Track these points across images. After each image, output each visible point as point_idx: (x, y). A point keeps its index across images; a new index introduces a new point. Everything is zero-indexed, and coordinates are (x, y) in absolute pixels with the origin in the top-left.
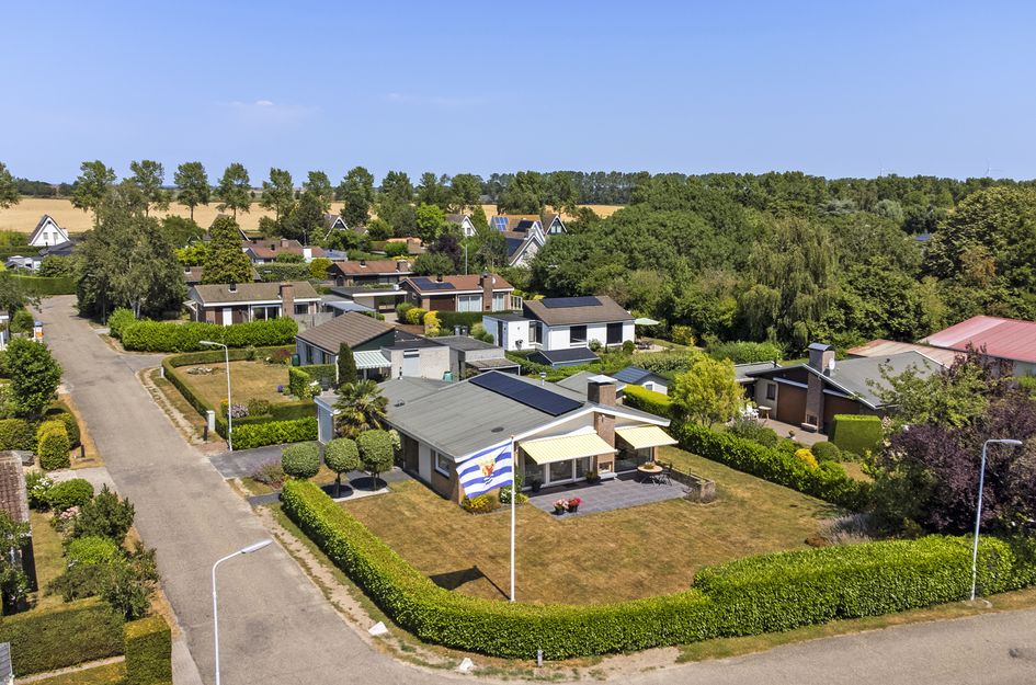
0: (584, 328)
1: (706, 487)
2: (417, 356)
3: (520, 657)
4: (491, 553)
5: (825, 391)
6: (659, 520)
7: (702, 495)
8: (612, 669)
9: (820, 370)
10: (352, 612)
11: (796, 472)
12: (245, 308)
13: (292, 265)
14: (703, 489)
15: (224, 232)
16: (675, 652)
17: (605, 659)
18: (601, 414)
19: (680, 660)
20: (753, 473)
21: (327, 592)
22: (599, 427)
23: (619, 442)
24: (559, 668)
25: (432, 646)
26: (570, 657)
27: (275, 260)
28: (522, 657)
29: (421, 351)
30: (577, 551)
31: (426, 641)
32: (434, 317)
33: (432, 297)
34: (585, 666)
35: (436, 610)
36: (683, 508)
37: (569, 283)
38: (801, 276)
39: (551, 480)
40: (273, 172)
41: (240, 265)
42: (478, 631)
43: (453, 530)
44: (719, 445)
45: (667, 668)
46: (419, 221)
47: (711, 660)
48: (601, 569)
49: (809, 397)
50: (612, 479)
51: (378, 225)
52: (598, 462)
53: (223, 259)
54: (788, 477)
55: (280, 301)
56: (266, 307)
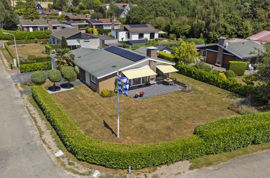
0: (143, 34)
1: (188, 87)
2: (89, 41)
3: (121, 168)
4: (110, 114)
5: (224, 53)
6: (173, 100)
7: (187, 90)
8: (162, 174)
9: (223, 46)
10: (50, 144)
11: (219, 81)
12: (37, 27)
13: (55, 16)
14: (187, 88)
15: (29, 3)
16: (187, 164)
17: (158, 168)
18: (152, 61)
19: (191, 168)
20: (203, 81)
21: (41, 133)
22: (151, 65)
23: (158, 71)
24: (138, 174)
25: (82, 162)
26: (143, 168)
27: (50, 15)
29: (90, 40)
30: (143, 113)
31: (79, 160)
32: (96, 31)
33: (96, 25)
34: (150, 172)
35: (83, 148)
36: (181, 95)
37: (138, 21)
38: (212, 17)
39: (133, 85)
41: (35, 14)
43: (96, 104)
44: (191, 71)
45: (186, 173)
46: (94, 5)
47: (204, 167)
48: (153, 121)
49: (218, 55)
50: (154, 84)
51: (82, 5)
52: (150, 78)
53: (30, 12)
54: (216, 83)
55: (48, 25)
56: (43, 27)
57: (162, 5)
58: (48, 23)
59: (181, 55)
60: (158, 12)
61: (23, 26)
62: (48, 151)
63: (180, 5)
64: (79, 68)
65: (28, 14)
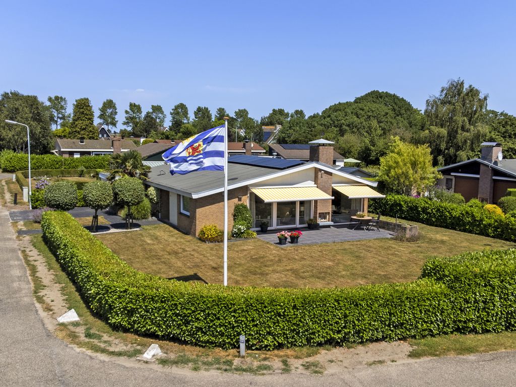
1: (411, 230)
3: (219, 346)
4: (215, 265)
5: (494, 178)
6: (371, 249)
7: (407, 236)
8: (331, 361)
9: (490, 162)
10: (51, 304)
11: (486, 221)
12: (88, 153)
14: (408, 231)
16: (406, 347)
17: (323, 352)
18: (321, 170)
19: (413, 355)
20: (447, 227)
21: (39, 286)
22: (319, 182)
24: (265, 359)
25: (121, 334)
26: (280, 346)
28: (222, 346)
30: (296, 266)
34: (297, 357)
36: (392, 243)
39: (278, 225)
40: (131, 105)
42: (170, 313)
43: (184, 250)
45: (399, 362)
47: (452, 355)
48: (319, 278)
49: (481, 184)
50: (329, 227)
51: (187, 129)
52: (318, 212)
53: (80, 127)
54: (479, 226)
55: (112, 150)
56: (103, 153)
57: (352, 113)
58: (112, 146)
59: (393, 173)
60: (344, 127)
61: (62, 150)
62: (43, 314)
63: (391, 113)
64: (157, 189)
65: (76, 131)
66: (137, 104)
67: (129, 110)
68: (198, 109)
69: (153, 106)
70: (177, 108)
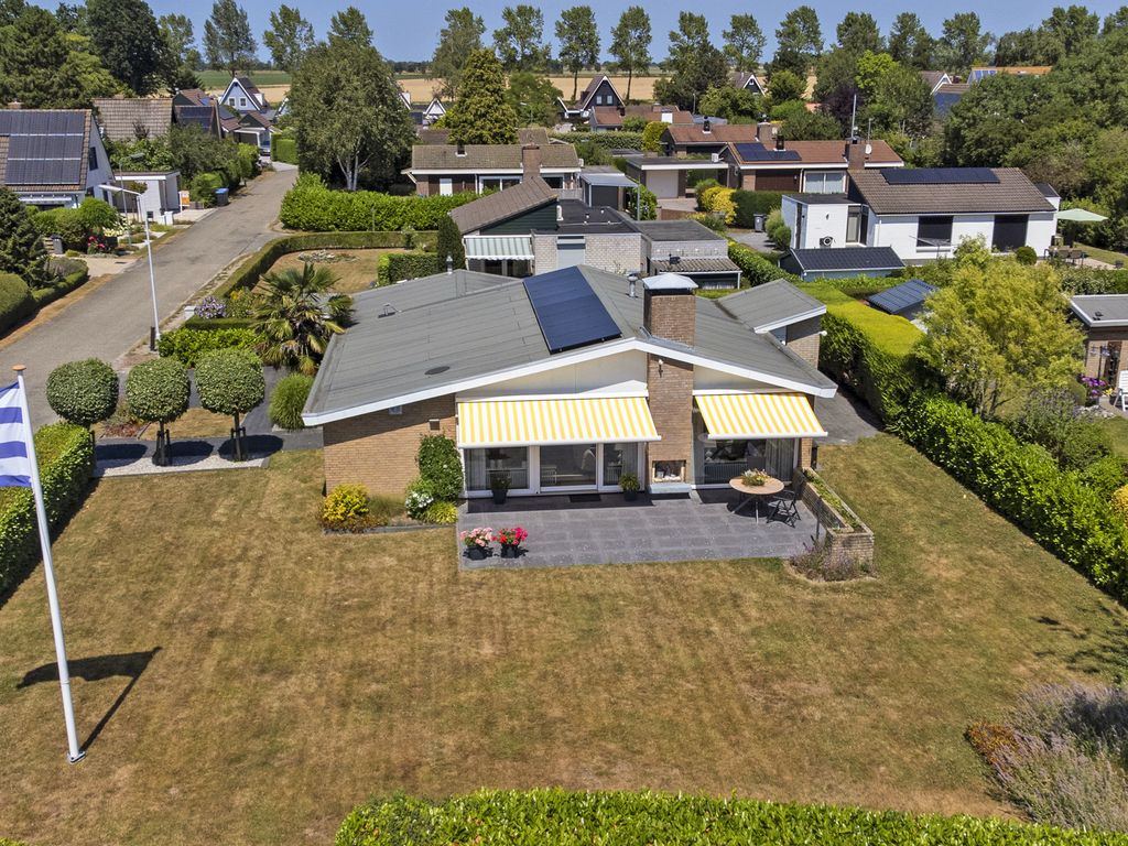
2: (582, 246)
6: (666, 604)
12: (470, 179)
13: (632, 134)
29: (589, 238)
30: (391, 653)
32: (726, 200)
33: (759, 173)
36: (757, 586)
40: (683, 18)
44: (972, 451)
46: (858, 78)
50: (685, 496)
51: (784, 82)
52: (651, 459)
53: (474, 112)
55: (521, 171)
56: (501, 178)
58: (522, 160)
61: (415, 172)
65: (465, 122)
66: (696, 14)
67: (678, 31)
68: (848, 19)
69: (734, 18)
70: (792, 18)
